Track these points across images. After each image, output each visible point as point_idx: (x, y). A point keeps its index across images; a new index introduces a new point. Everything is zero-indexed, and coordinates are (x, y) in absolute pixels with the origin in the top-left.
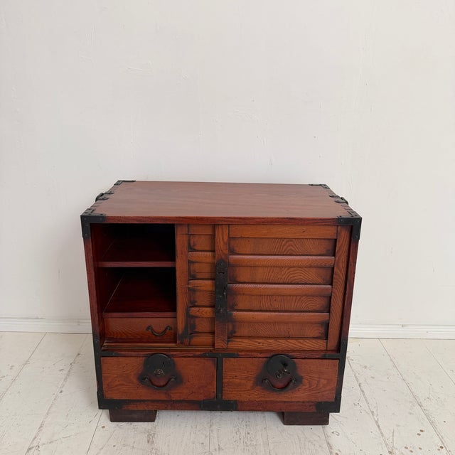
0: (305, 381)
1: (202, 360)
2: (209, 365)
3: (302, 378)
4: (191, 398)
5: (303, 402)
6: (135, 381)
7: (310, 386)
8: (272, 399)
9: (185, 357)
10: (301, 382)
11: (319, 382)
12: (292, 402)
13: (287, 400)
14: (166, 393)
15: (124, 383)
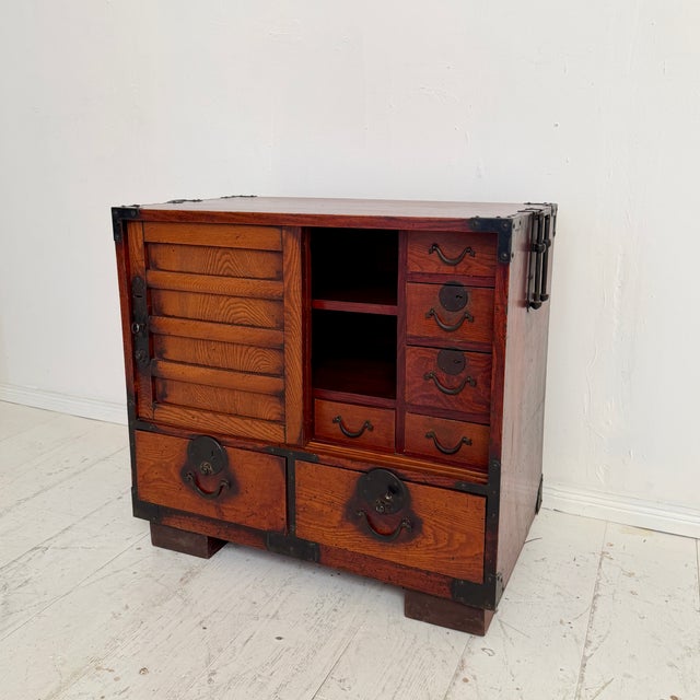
0: (428, 530)
1: (266, 458)
2: (275, 467)
3: (421, 522)
4: (251, 523)
5: (428, 573)
6: (176, 477)
7: (437, 542)
8: (374, 554)
9: (241, 448)
10: (420, 530)
11: (451, 535)
12: (408, 568)
13: (398, 561)
14: (216, 507)
15: (163, 477)
